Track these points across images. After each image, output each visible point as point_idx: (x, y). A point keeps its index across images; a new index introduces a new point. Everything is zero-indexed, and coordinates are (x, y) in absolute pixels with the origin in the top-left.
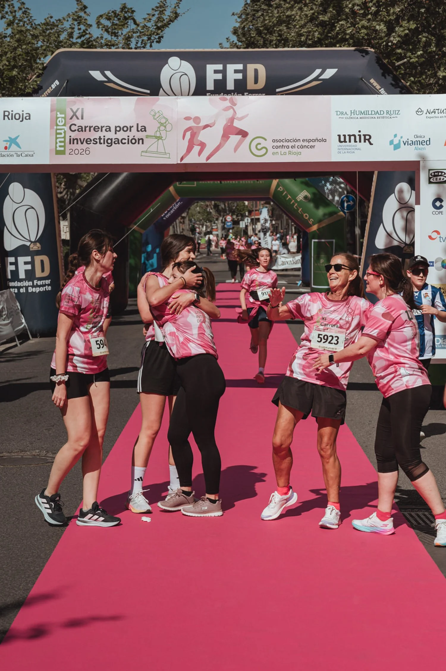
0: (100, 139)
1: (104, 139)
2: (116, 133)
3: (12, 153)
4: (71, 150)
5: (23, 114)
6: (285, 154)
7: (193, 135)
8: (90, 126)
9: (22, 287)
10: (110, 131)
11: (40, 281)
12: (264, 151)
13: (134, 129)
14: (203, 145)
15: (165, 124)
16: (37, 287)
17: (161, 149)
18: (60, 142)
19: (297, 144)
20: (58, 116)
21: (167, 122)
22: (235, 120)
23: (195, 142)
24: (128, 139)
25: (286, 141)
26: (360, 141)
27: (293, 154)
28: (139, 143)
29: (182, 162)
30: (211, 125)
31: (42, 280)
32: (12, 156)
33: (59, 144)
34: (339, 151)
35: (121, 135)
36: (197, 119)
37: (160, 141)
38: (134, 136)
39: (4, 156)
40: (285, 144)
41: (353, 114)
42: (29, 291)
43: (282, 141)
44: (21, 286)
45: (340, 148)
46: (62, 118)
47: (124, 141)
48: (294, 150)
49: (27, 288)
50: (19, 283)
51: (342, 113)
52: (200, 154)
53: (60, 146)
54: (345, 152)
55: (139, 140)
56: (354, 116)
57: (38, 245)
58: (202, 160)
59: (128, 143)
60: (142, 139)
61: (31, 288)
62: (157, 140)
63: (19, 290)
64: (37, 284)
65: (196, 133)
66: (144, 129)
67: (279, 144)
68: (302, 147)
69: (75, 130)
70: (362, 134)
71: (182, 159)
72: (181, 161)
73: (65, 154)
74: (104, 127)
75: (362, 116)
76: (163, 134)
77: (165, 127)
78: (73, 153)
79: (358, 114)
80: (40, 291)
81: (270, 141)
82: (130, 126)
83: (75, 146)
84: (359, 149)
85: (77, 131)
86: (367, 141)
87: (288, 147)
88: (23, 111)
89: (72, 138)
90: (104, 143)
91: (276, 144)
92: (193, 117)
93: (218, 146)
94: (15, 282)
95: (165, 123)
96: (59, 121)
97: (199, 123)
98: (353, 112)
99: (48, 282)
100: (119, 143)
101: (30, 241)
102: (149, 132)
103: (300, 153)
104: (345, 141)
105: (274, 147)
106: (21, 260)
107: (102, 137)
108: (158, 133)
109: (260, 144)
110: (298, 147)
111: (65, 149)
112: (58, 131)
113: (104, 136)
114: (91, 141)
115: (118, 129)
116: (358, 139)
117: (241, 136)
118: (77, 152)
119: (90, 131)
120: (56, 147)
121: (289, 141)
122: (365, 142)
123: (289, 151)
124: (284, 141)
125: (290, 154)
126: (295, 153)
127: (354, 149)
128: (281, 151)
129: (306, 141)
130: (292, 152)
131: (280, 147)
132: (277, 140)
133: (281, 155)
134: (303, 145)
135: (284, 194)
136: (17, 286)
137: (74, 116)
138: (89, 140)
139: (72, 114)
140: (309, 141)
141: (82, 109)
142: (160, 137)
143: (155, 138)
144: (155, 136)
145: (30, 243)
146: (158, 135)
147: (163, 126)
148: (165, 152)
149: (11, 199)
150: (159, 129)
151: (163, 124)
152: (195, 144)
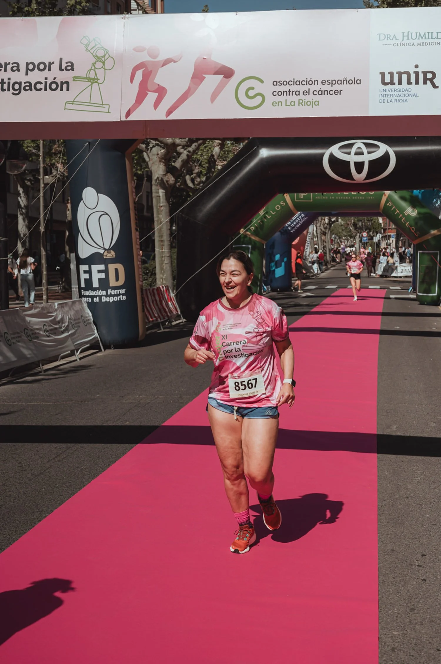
1: (9, 83)
2: (27, 74)
6: (293, 104)
7: (147, 76)
9: (96, 297)
10: (18, 70)
11: (114, 290)
12: (259, 99)
13: (55, 67)
14: (161, 92)
15: (103, 59)
16: (111, 297)
17: (96, 99)
19: (313, 88)
21: (107, 56)
23: (149, 86)
24: (46, 83)
25: (295, 83)
26: (417, 83)
27: (306, 103)
28: (62, 89)
29: (127, 120)
30: (175, 59)
31: (116, 290)
34: (382, 98)
35: (35, 77)
36: (154, 51)
37: (95, 85)
38: (55, 79)
40: (294, 88)
41: (406, 38)
42: (103, 301)
43: (288, 83)
44: (94, 295)
45: (383, 93)
47: (39, 86)
48: (308, 98)
49: (100, 297)
50: (92, 292)
51: (388, 37)
52: (156, 105)
54: (391, 101)
55: (62, 83)
56: (408, 42)
57: (113, 253)
58: (160, 115)
59: (46, 90)
60: (67, 83)
61: (105, 297)
62: (90, 83)
63: (92, 300)
64: (111, 293)
65: (151, 72)
67: (283, 88)
68: (320, 93)
70: (420, 70)
71: (128, 114)
72: (127, 117)
74: (9, 63)
75: (421, 41)
76: (100, 73)
77: (104, 63)
79: (414, 37)
80: (114, 301)
81: (268, 83)
82: (49, 63)
84: (414, 95)
86: (428, 82)
87: (297, 93)
91: (278, 88)
92: (147, 48)
93: (185, 92)
94: (88, 291)
95: (104, 56)
97: (156, 57)
98: (406, 34)
99: (123, 291)
100: (31, 90)
101: (104, 248)
102: (80, 71)
103: (316, 103)
104: (392, 83)
105: (275, 93)
106: (95, 268)
107: (6, 80)
108: (92, 72)
109: (252, 88)
113: (9, 79)
115: (30, 67)
116: (413, 80)
117: (223, 75)
121: (300, 83)
122: (425, 83)
123: (299, 100)
124: (292, 83)
125: (300, 104)
126: (309, 103)
127: (407, 95)
128: (286, 100)
129: (327, 83)
130: (305, 102)
131: (285, 93)
132: (280, 82)
133: (286, 105)
134: (323, 89)
135: (392, 209)
136: (91, 295)
140: (332, 83)
142: (96, 79)
143: (87, 80)
144: (87, 77)
145: (104, 250)
146: (92, 75)
147: (101, 62)
148: (102, 103)
149: (85, 204)
150: (94, 66)
151: (101, 59)
152: (149, 89)
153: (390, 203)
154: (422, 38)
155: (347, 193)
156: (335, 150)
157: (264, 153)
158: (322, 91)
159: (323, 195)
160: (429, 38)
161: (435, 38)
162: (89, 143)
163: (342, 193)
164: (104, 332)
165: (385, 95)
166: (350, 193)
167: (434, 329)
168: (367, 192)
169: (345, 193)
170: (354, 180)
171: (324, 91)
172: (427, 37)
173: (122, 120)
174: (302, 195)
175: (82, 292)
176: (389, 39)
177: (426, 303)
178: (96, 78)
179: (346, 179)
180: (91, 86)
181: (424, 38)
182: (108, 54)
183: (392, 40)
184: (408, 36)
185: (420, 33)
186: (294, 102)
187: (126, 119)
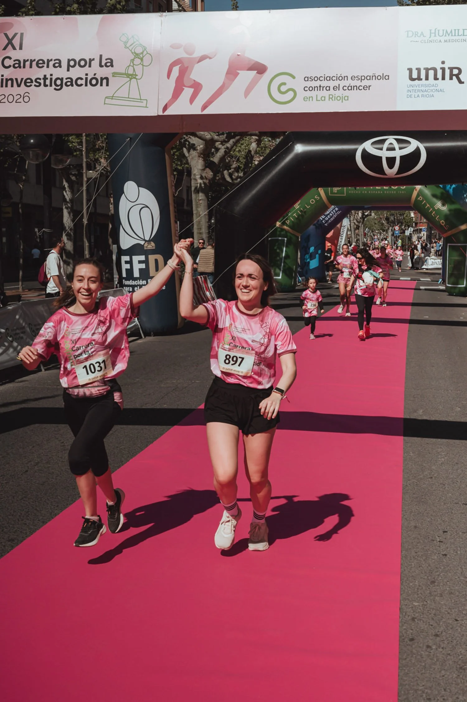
0: (45, 78)
1: (51, 79)
2: (68, 70)
4: (3, 97)
6: (323, 99)
7: (183, 72)
8: (31, 60)
9: (137, 286)
10: (60, 66)
12: (290, 95)
13: (95, 64)
14: (197, 87)
15: (141, 56)
17: (134, 94)
19: (342, 83)
21: (145, 53)
23: (186, 82)
24: (86, 79)
25: (325, 79)
26: (443, 78)
27: (337, 98)
28: (101, 85)
30: (210, 56)
34: (410, 94)
36: (190, 47)
37: (134, 81)
38: (95, 74)
40: (325, 83)
41: (433, 35)
43: (319, 79)
44: (135, 285)
45: (410, 89)
47: (79, 82)
48: (338, 93)
50: (133, 281)
51: (416, 34)
52: (192, 100)
54: (418, 96)
56: (435, 38)
57: (153, 244)
58: (195, 109)
59: (86, 85)
60: (107, 79)
62: (129, 79)
65: (187, 67)
66: (111, 63)
67: (314, 84)
68: (350, 88)
69: (10, 66)
70: (446, 66)
71: (165, 109)
74: (51, 60)
75: (447, 38)
76: (138, 69)
77: (142, 59)
78: (5, 100)
79: (441, 34)
81: (300, 78)
82: (90, 59)
83: (8, 90)
84: (441, 90)
85: (12, 67)
86: (454, 77)
87: (328, 88)
89: (4, 78)
91: (309, 84)
92: (183, 45)
93: (220, 88)
94: (129, 280)
95: (142, 53)
97: (192, 53)
100: (72, 85)
102: (119, 67)
103: (346, 98)
104: (419, 79)
105: (306, 89)
106: (136, 259)
107: (48, 76)
108: (131, 68)
109: (284, 84)
110: (345, 88)
113: (51, 75)
114: (32, 82)
115: (72, 64)
116: (439, 75)
117: (256, 71)
118: (11, 98)
119: (31, 67)
121: (331, 79)
122: (451, 78)
123: (329, 95)
124: (323, 79)
125: (330, 99)
126: (339, 98)
127: (434, 91)
128: (317, 95)
129: (356, 78)
130: (335, 97)
131: (316, 88)
132: (311, 78)
133: (317, 100)
134: (352, 85)
135: (423, 203)
136: (132, 285)
137: (10, 45)
138: (29, 81)
139: (6, 41)
140: (361, 79)
141: (22, 34)
142: (134, 75)
143: (125, 76)
144: (125, 73)
145: (144, 242)
146: (131, 71)
147: (139, 58)
148: (139, 98)
149: (126, 197)
150: (133, 63)
151: (139, 55)
152: (186, 84)
153: (420, 197)
154: (449, 35)
155: (380, 188)
156: (368, 146)
157: (299, 148)
159: (355, 189)
160: (455, 35)
161: (461, 35)
162: (131, 138)
163: (374, 187)
164: (144, 319)
165: (412, 91)
166: (382, 187)
167: (462, 319)
168: (399, 187)
169: (377, 188)
170: (386, 175)
171: (354, 87)
172: (453, 34)
173: (159, 114)
174: (335, 189)
175: (124, 282)
176: (416, 36)
177: (454, 294)
178: (134, 73)
179: (378, 174)
180: (129, 82)
181: (451, 35)
182: (146, 51)
183: (420, 36)
184: (435, 33)
185: (446, 30)
186: (325, 97)
187: (163, 113)
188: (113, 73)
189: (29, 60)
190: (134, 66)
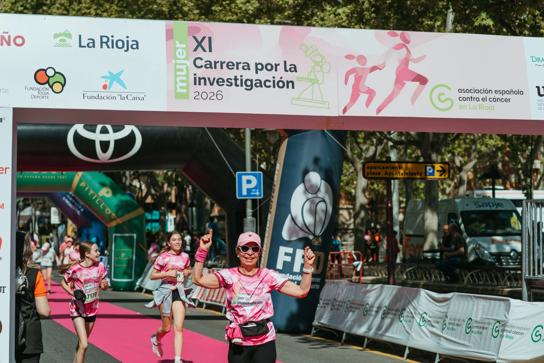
0: (236, 79)
1: (242, 80)
2: (257, 73)
3: (113, 95)
4: (197, 94)
5: (128, 41)
6: (475, 108)
7: (358, 79)
8: (221, 62)
10: (249, 69)
12: (448, 103)
13: (281, 68)
14: (371, 93)
15: (321, 64)
17: (317, 97)
18: (181, 81)
19: (489, 96)
20: (177, 46)
21: (324, 61)
22: (410, 61)
23: (361, 88)
24: (274, 81)
25: (475, 91)
27: (485, 108)
28: (288, 87)
30: (380, 67)
32: (114, 98)
33: (179, 84)
34: (540, 107)
35: (264, 75)
36: (362, 59)
37: (316, 85)
38: (281, 78)
39: (102, 98)
40: (475, 95)
43: (470, 91)
45: (540, 102)
46: (183, 48)
47: (268, 84)
48: (486, 104)
52: (368, 103)
53: (181, 87)
58: (371, 112)
59: (274, 87)
62: (312, 84)
65: (362, 76)
66: (294, 69)
67: (466, 95)
68: (494, 100)
69: (202, 66)
71: (345, 110)
72: (344, 113)
73: (188, 98)
74: (240, 63)
76: (319, 76)
77: (321, 67)
78: (199, 97)
81: (455, 90)
82: (276, 64)
83: (202, 88)
85: (204, 67)
87: (478, 99)
88: (127, 37)
90: (242, 86)
91: (463, 95)
92: (356, 56)
93: (391, 94)
95: (321, 61)
96: (179, 53)
97: (365, 64)
100: (262, 87)
102: (302, 72)
103: (492, 108)
105: (461, 99)
107: (239, 77)
108: (312, 74)
109: (443, 94)
110: (491, 100)
111: (188, 91)
112: (178, 67)
113: (241, 76)
115: (259, 67)
117: (419, 82)
118: (204, 96)
119: (222, 68)
120: (176, 88)
121: (478, 91)
123: (479, 105)
124: (473, 91)
125: (481, 108)
126: (487, 108)
128: (470, 105)
129: (499, 92)
130: (484, 106)
131: (468, 99)
132: (464, 90)
133: (470, 109)
134: (496, 97)
135: (86, 190)
137: (200, 47)
138: (220, 80)
139: (196, 44)
140: (503, 93)
141: (210, 39)
143: (308, 81)
144: (308, 78)
146: (313, 77)
147: (319, 66)
148: (322, 101)
150: (314, 69)
151: (319, 63)
152: (361, 90)
153: (83, 183)
156: (80, 128)
158: (496, 99)
165: (541, 104)
170: (98, 159)
171: (498, 99)
173: (340, 115)
178: (316, 79)
179: (90, 158)
180: (312, 86)
186: (476, 106)
187: (344, 114)
188: (297, 78)
189: (220, 62)
190: (316, 72)
